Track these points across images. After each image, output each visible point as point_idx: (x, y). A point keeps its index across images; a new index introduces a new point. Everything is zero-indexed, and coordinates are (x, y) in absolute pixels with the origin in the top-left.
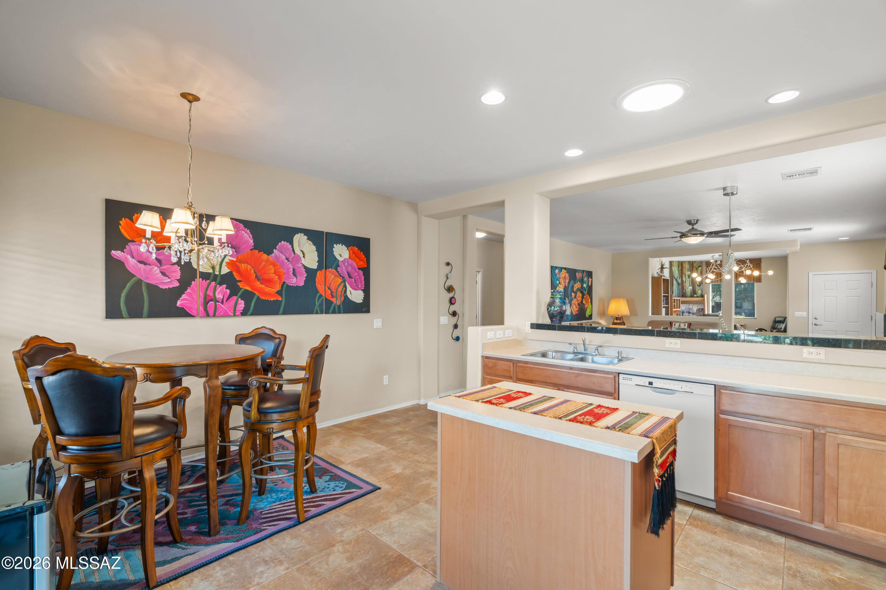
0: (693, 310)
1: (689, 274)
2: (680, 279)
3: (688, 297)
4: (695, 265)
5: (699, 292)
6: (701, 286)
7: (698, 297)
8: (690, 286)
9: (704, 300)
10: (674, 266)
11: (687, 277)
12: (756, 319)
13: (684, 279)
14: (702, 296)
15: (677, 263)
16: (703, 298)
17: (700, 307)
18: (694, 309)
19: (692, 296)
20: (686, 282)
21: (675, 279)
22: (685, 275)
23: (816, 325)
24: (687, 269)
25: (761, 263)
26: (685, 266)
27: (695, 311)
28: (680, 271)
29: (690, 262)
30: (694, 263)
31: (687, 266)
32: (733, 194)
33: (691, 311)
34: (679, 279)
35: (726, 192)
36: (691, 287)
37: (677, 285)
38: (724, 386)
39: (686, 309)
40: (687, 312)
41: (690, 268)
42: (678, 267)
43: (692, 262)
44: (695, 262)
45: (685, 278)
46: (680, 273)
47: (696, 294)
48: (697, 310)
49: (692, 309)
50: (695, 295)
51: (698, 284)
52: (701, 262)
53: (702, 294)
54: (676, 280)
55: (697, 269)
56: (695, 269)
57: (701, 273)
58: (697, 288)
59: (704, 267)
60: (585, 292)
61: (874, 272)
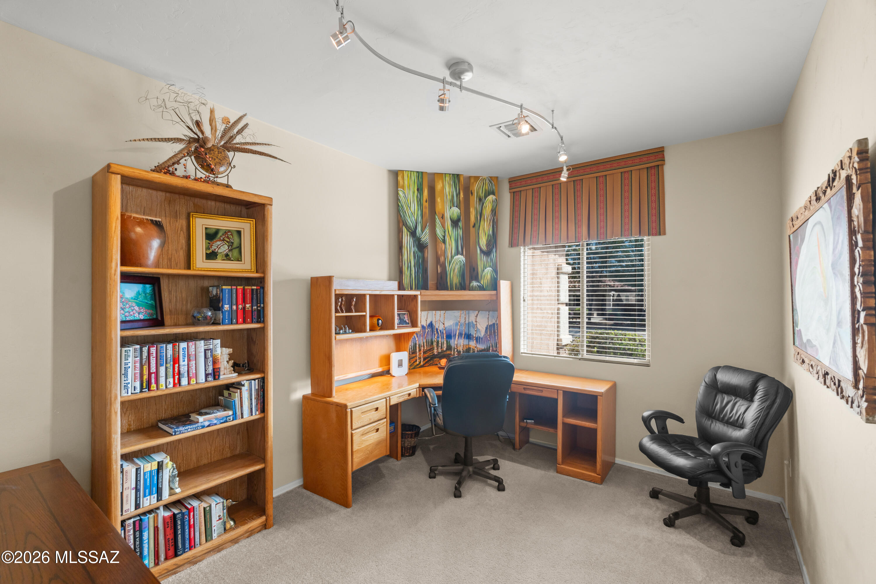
0: (477, 331)
1: (455, 217)
2: (427, 230)
3: (452, 289)
4: (475, 187)
5: (487, 273)
6: (493, 255)
7: (480, 288)
8: (457, 253)
9: (498, 296)
10: (403, 187)
11: (448, 223)
12: (648, 365)
13: (439, 232)
14: (495, 286)
15: (414, 177)
16: (494, 292)
17: (491, 319)
18: (479, 326)
19: (463, 286)
20: (444, 241)
21: (408, 228)
22: (443, 217)
24: (449, 197)
25: (663, 165)
26: (443, 187)
27: (482, 334)
28: (426, 205)
29: (458, 175)
31: (450, 190)
33: (473, 332)
34: (422, 231)
36: (461, 258)
37: (414, 249)
39: (457, 324)
40: (460, 335)
41: (458, 195)
42: (420, 190)
43: (467, 176)
44: (477, 178)
45: (443, 226)
46: (427, 211)
47: (475, 279)
48: (487, 328)
49: (475, 326)
50: (474, 284)
51: (484, 248)
52: (497, 180)
53: (496, 279)
54: (413, 234)
55: (480, 200)
56: (474, 200)
57: (494, 212)
58: (481, 261)
59: (504, 196)
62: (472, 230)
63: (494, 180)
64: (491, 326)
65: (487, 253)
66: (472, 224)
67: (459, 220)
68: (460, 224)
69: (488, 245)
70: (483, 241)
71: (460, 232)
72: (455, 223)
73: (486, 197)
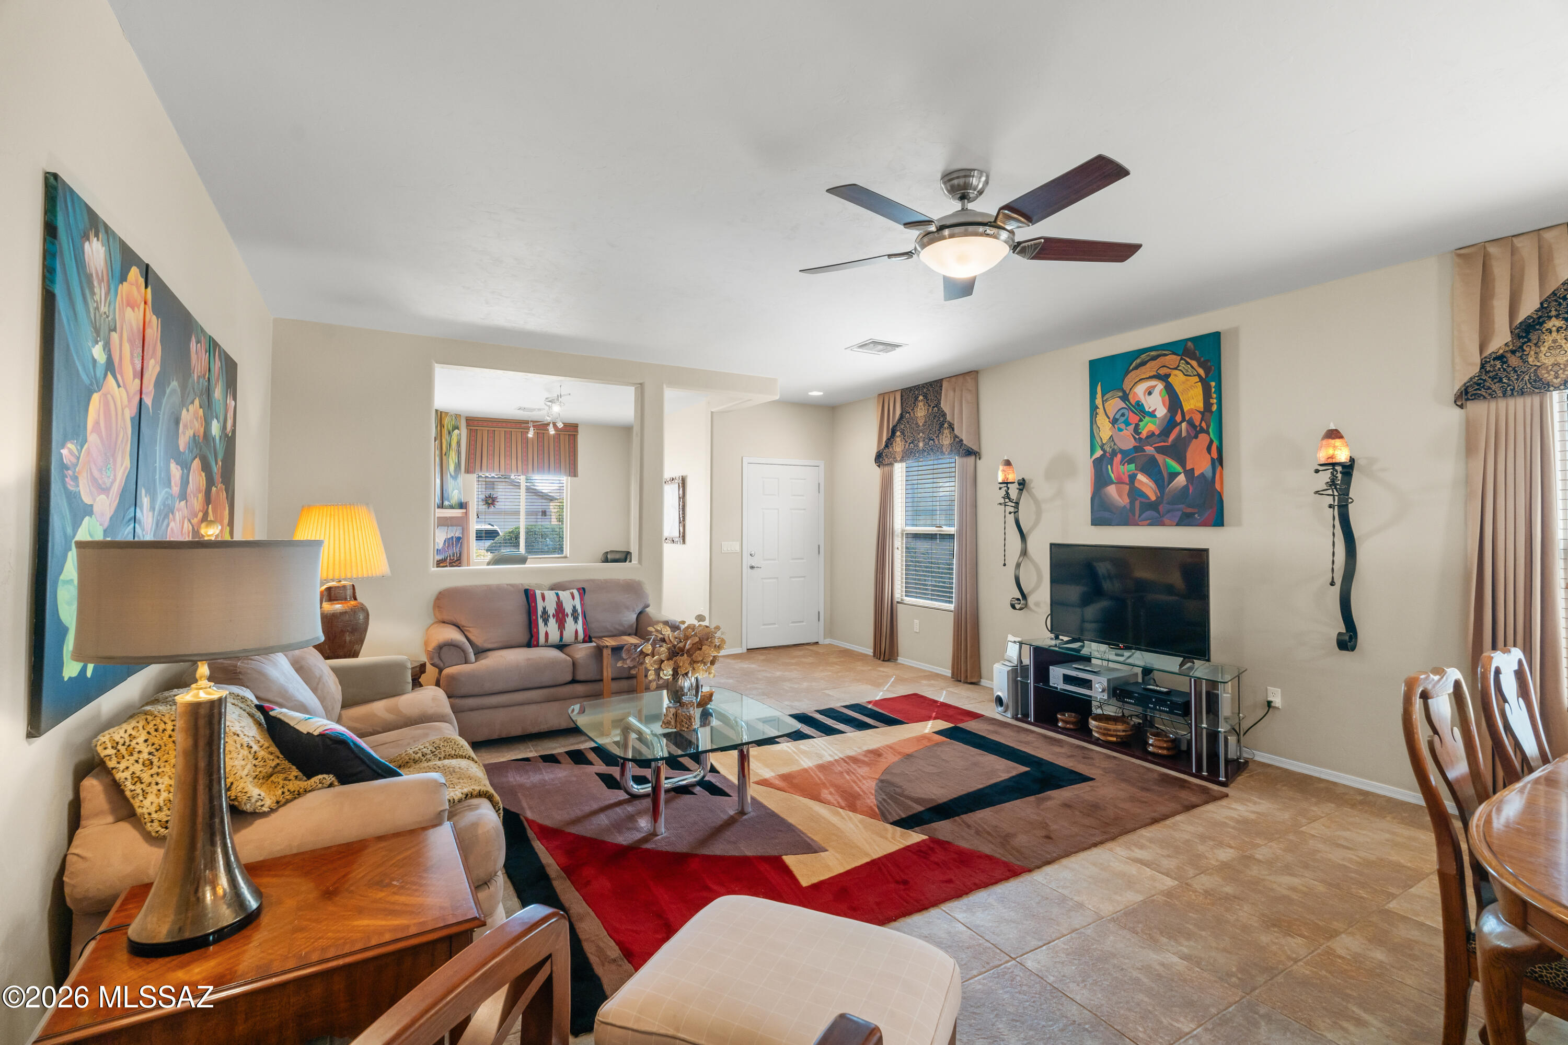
4: (446, 421)
5: (455, 495)
6: (459, 479)
7: (451, 507)
9: (465, 514)
16: (464, 511)
17: (457, 533)
19: (440, 505)
23: (752, 567)
25: (577, 440)
30: (443, 415)
36: (438, 481)
44: (447, 413)
47: (449, 500)
48: (445, 541)
50: (446, 503)
51: (453, 473)
53: (461, 500)
55: (449, 433)
56: (445, 432)
57: (459, 443)
58: (450, 484)
59: (464, 431)
60: (216, 469)
61: (822, 464)
62: (444, 457)
63: (458, 416)
64: (449, 539)
65: (455, 478)
66: (444, 453)
69: (455, 471)
70: (452, 467)
73: (452, 431)
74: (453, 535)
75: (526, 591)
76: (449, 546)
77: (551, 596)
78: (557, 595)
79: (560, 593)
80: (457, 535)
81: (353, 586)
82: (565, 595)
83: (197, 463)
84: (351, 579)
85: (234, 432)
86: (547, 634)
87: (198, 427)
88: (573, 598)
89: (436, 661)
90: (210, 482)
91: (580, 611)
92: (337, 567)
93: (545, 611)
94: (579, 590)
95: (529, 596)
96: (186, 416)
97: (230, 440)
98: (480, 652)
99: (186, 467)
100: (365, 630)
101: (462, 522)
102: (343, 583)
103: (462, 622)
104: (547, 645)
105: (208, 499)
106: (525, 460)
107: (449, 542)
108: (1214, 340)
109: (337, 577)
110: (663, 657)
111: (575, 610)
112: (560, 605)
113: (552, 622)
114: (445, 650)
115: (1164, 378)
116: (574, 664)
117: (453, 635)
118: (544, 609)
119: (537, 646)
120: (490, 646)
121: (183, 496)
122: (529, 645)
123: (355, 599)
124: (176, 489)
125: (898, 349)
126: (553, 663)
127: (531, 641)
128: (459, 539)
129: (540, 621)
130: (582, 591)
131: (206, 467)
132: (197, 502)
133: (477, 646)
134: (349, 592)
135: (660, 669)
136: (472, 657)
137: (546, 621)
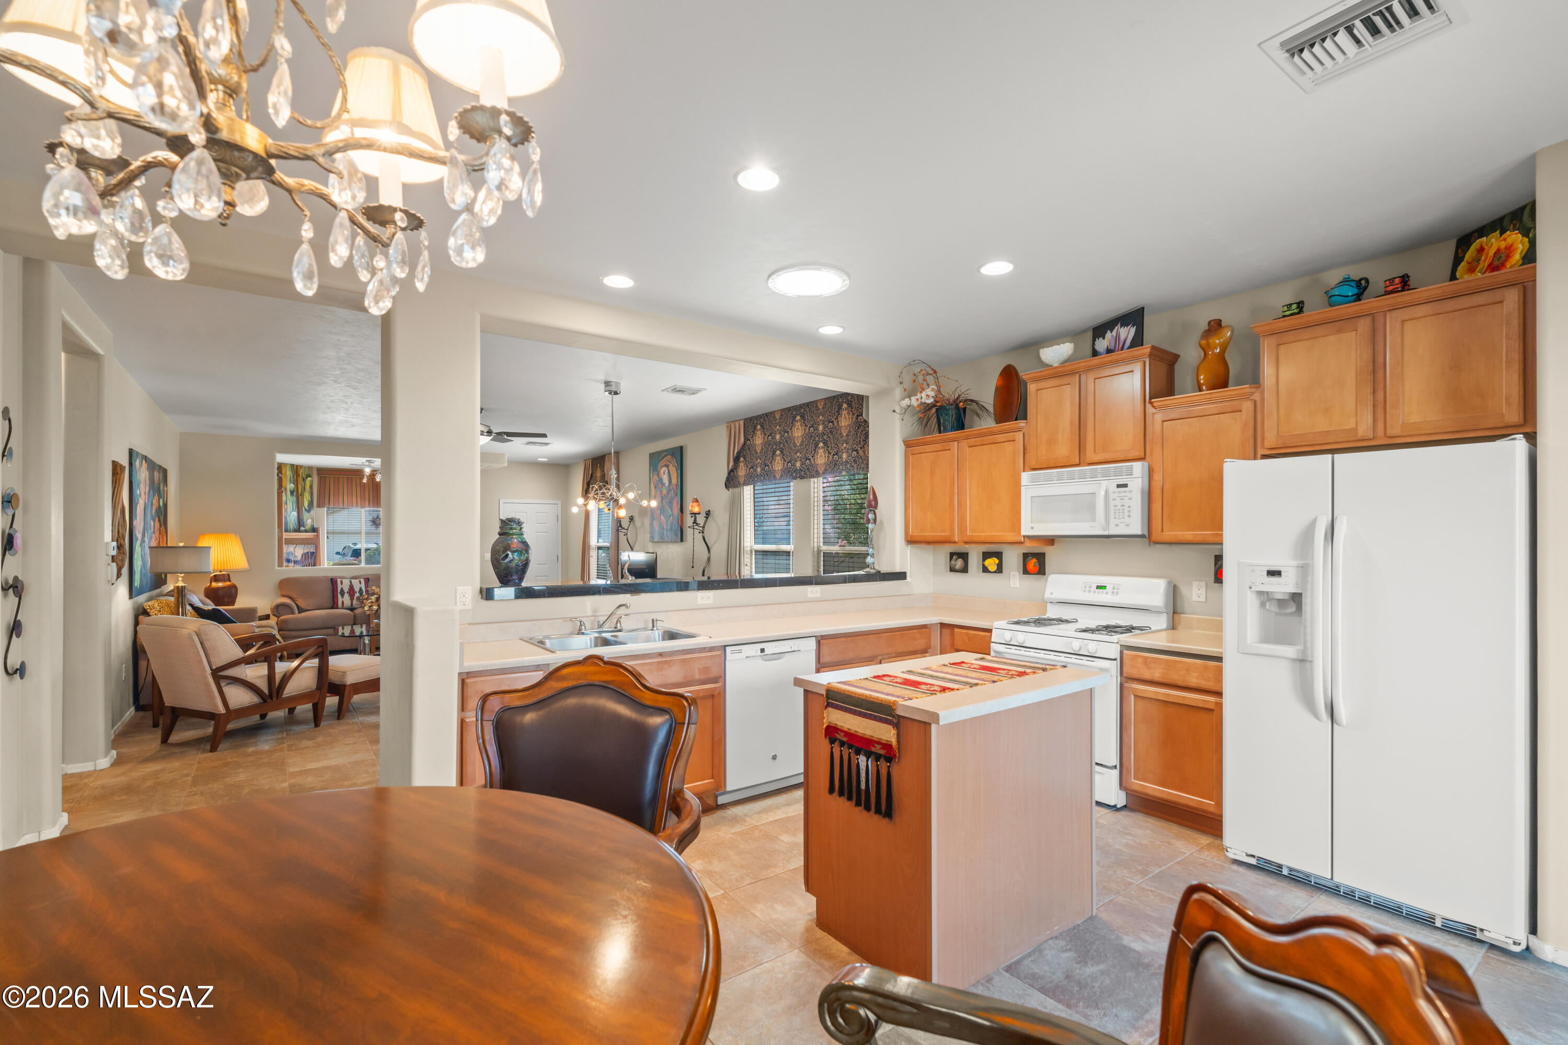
0: (295, 556)
1: (292, 489)
3: (290, 532)
4: (301, 472)
5: (309, 523)
6: (312, 512)
7: (306, 531)
8: (293, 510)
9: (318, 536)
11: (289, 493)
13: (284, 498)
16: (316, 534)
17: (311, 549)
18: (298, 554)
19: (297, 530)
20: (286, 503)
22: (286, 489)
24: (289, 478)
26: (286, 472)
27: (299, 558)
29: (294, 465)
30: (299, 468)
31: (288, 473)
32: (616, 393)
33: (292, 558)
35: (609, 388)
36: (295, 513)
38: (821, 636)
39: (286, 553)
40: (285, 559)
41: (294, 477)
43: (297, 466)
44: (301, 466)
45: (286, 494)
47: (304, 527)
48: (302, 555)
49: (295, 554)
50: (302, 528)
51: (307, 508)
52: (310, 468)
53: (313, 526)
55: (304, 480)
56: (300, 479)
57: (311, 487)
58: (306, 515)
59: (315, 479)
60: (162, 519)
61: (559, 503)
62: (300, 497)
64: (305, 553)
65: (308, 511)
66: (299, 494)
67: (294, 491)
68: (295, 494)
69: (309, 506)
70: (306, 504)
71: (295, 498)
72: (292, 493)
73: (306, 478)
74: (308, 550)
75: (332, 580)
76: (305, 558)
77: (346, 583)
78: (351, 582)
79: (352, 580)
80: (311, 551)
81: (229, 575)
82: (355, 583)
83: (157, 519)
84: (226, 571)
85: (167, 501)
86: (343, 602)
87: (157, 504)
88: (360, 583)
89: (275, 613)
90: (160, 526)
91: (364, 590)
92: (219, 564)
93: (342, 590)
94: (364, 579)
95: (333, 581)
96: (154, 501)
97: (165, 505)
98: (301, 610)
99: (154, 521)
100: (236, 597)
101: (315, 542)
102: (223, 573)
103: (294, 596)
104: (343, 608)
105: (160, 534)
106: (363, 499)
107: (305, 556)
108: (681, 448)
109: (219, 569)
110: (374, 601)
111: (361, 590)
112: (351, 589)
113: (347, 596)
114: (280, 608)
115: (667, 466)
116: (355, 616)
117: (287, 601)
118: (342, 589)
119: (337, 608)
120: (308, 608)
121: (154, 532)
122: (332, 608)
123: (230, 581)
124: (152, 530)
125: (549, 445)
126: (343, 615)
127: (334, 605)
128: (313, 553)
129: (339, 595)
130: (367, 580)
131: (159, 520)
132: (157, 534)
133: (302, 608)
134: (226, 578)
135: (371, 606)
136: (297, 611)
137: (343, 595)
